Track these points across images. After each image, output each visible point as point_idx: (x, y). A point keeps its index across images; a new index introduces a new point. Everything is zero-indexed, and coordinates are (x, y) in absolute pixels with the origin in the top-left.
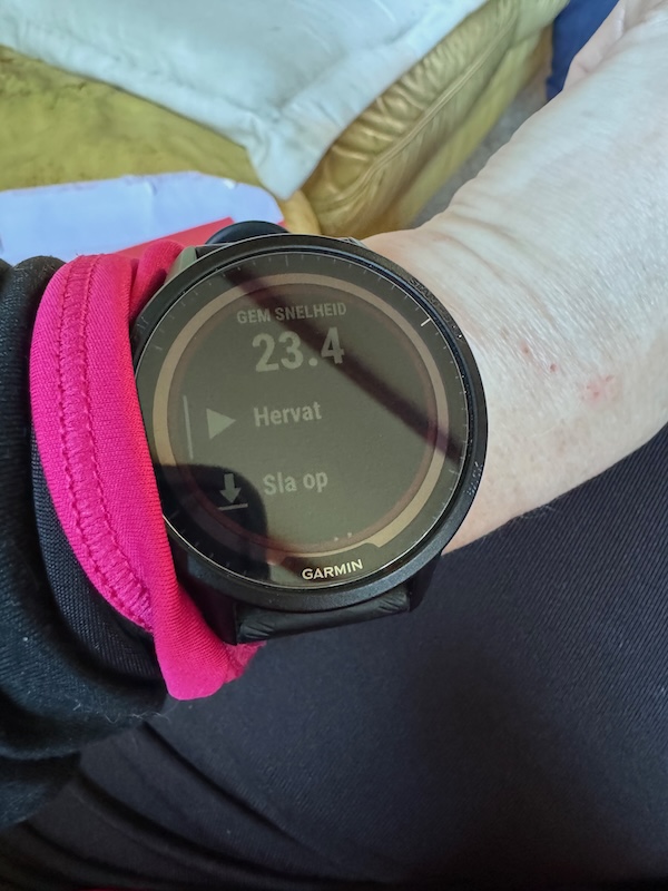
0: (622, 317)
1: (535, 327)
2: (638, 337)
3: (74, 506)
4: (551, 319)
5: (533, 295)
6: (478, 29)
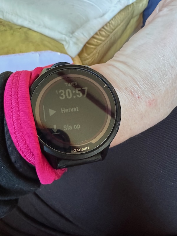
0: (156, 84)
1: (134, 87)
2: (161, 90)
3: (15, 133)
4: (138, 85)
5: (133, 79)
6: (124, 14)
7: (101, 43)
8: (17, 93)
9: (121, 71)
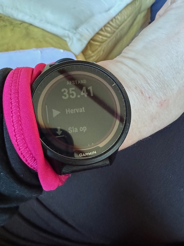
0: (169, 83)
1: (144, 86)
2: (173, 89)
3: (15, 136)
4: (149, 84)
5: (144, 77)
6: (130, 8)
7: (106, 40)
8: (17, 92)
9: (131, 69)
